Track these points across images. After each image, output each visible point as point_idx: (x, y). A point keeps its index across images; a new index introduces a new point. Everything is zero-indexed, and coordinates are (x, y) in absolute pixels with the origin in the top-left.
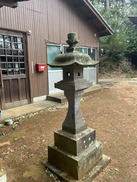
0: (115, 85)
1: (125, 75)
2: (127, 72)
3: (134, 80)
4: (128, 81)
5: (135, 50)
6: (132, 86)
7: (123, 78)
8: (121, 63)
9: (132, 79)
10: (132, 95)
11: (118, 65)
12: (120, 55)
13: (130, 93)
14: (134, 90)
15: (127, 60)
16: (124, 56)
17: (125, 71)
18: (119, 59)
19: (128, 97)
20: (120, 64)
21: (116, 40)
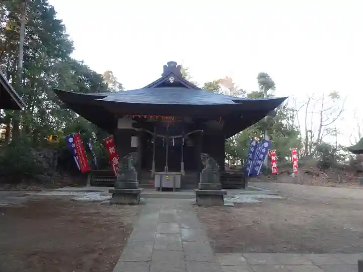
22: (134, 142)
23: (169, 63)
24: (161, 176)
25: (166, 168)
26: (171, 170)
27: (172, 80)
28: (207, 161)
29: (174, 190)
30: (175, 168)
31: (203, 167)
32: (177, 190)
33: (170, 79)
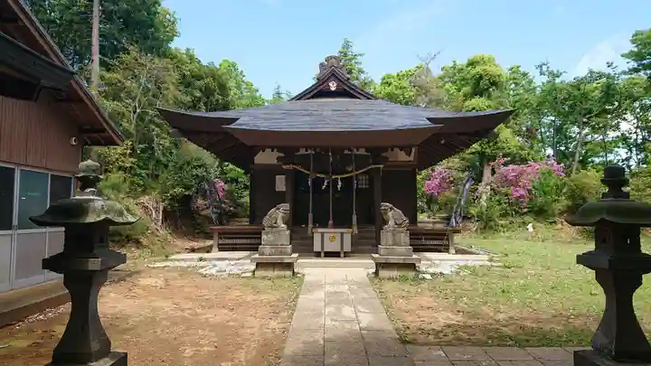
22: (281, 184)
23: (328, 59)
24: (323, 234)
25: (331, 222)
26: (336, 225)
27: (333, 86)
28: (391, 214)
29: (342, 255)
30: (342, 222)
32: (346, 255)
33: (331, 84)
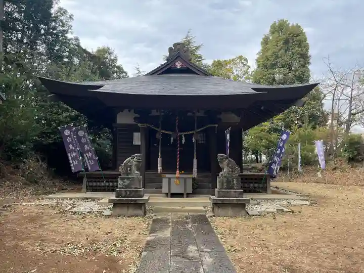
0: (5, 213)
1: (31, 188)
2: (36, 182)
3: (49, 198)
4: (37, 202)
5: (55, 139)
6: (43, 211)
7: (26, 195)
8: (24, 163)
9: (45, 197)
10: (40, 231)
11: (17, 167)
12: (23, 147)
13: (36, 228)
14: (45, 221)
15: (38, 157)
16: (32, 149)
17: (32, 181)
18: (19, 155)
19: (30, 238)
20: (22, 166)
21: (12, 116)
22: (137, 139)
23: (175, 45)
24: (170, 179)
27: (178, 65)
28: (226, 162)
29: (185, 196)
31: (220, 170)
32: (188, 195)
33: (177, 64)
